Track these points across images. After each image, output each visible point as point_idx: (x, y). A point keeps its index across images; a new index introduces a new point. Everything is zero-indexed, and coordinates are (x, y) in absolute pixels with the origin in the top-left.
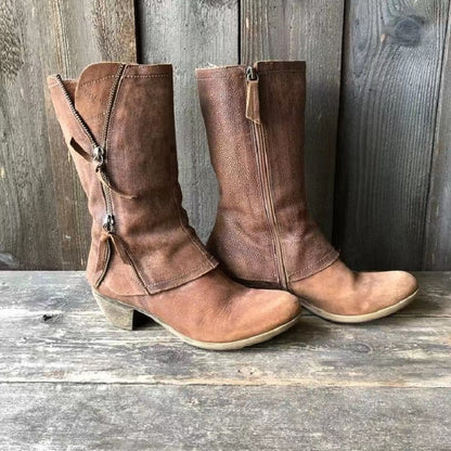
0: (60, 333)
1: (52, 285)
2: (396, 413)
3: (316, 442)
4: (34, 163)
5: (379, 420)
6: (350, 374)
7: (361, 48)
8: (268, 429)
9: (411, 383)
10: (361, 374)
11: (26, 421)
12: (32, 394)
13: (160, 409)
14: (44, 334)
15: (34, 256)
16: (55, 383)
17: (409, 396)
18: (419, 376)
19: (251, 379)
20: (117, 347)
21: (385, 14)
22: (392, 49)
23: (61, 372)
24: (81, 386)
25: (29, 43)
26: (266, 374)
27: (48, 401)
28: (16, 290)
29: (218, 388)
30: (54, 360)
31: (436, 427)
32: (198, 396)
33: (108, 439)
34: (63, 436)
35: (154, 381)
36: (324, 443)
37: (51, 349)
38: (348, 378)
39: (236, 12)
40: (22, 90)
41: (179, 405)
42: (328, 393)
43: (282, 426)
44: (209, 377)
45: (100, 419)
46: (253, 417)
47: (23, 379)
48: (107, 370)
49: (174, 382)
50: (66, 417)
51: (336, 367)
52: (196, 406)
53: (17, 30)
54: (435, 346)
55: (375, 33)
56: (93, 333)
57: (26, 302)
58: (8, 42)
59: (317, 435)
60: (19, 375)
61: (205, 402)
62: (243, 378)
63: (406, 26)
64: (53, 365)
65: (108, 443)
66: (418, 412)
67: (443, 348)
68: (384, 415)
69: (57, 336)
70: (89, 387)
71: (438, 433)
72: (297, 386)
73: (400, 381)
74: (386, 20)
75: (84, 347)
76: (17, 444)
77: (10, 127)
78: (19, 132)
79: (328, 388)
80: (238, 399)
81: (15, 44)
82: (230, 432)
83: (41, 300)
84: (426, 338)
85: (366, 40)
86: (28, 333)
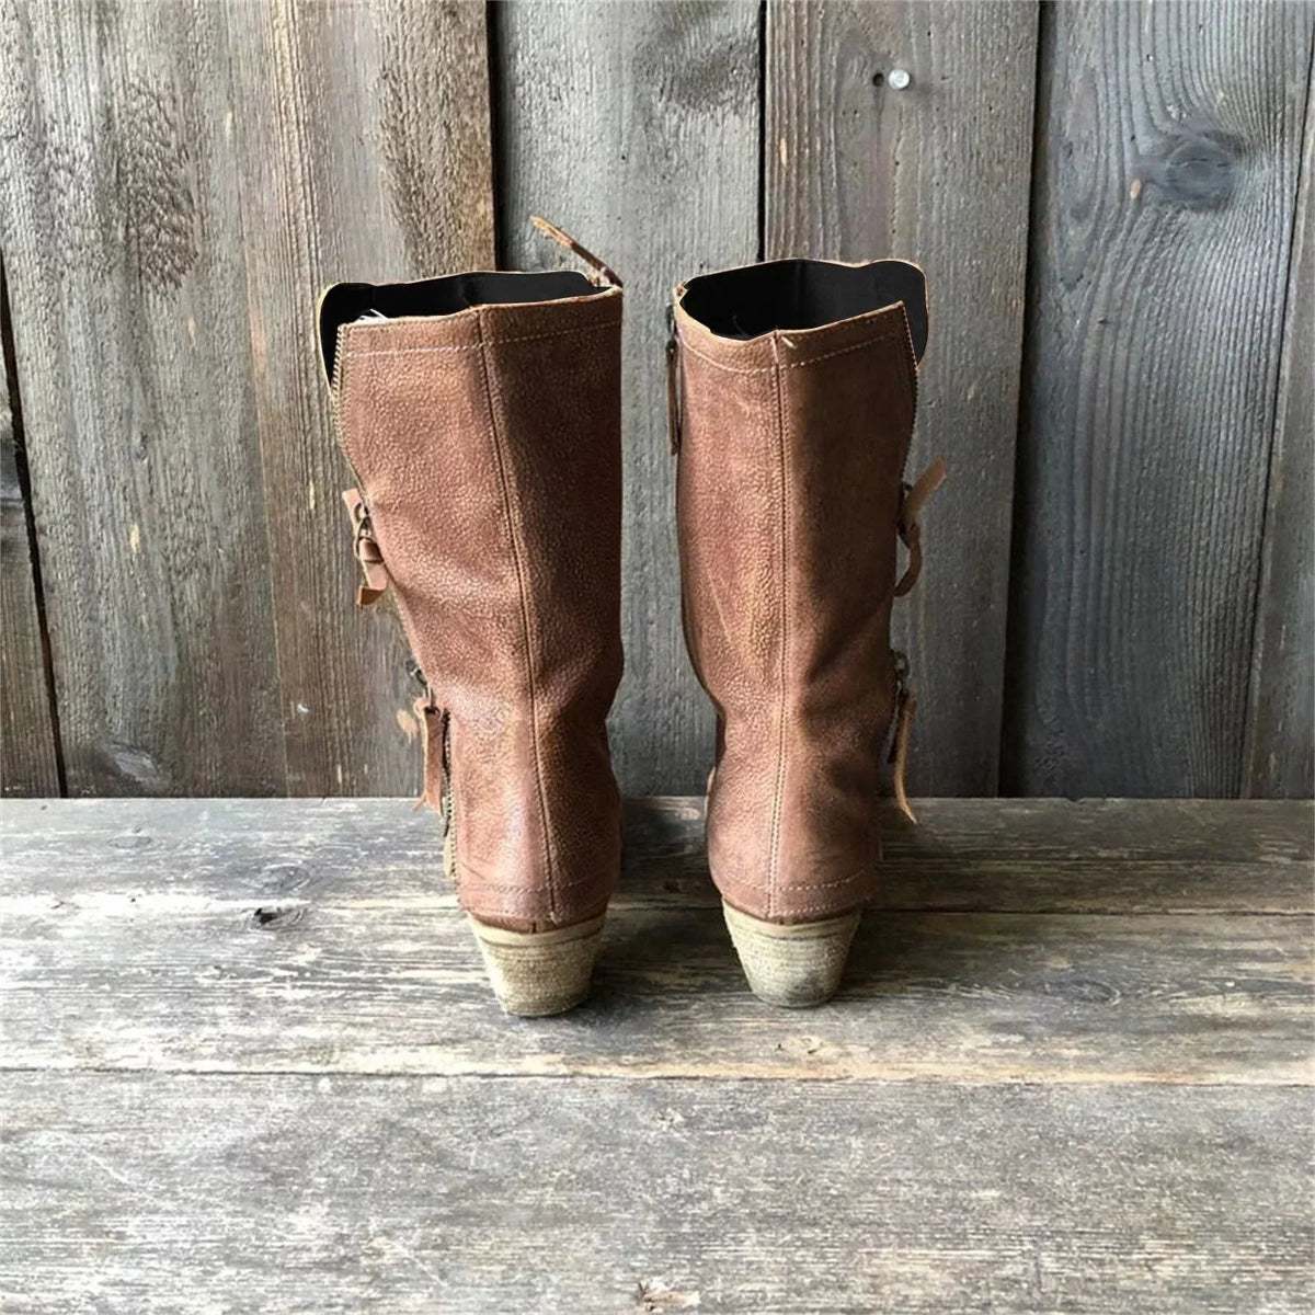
0: (307, 955)
1: (265, 835)
2: (1185, 1145)
3: (987, 1211)
4: (216, 511)
5: (1144, 1160)
6: (1065, 1052)
7: (1080, 214)
8: (864, 1183)
9: (1224, 1075)
10: (1092, 1053)
11: (254, 1162)
12: (260, 1101)
13: (588, 1134)
14: (266, 956)
15: (210, 761)
16: (315, 1076)
17: (1220, 1105)
18: (1241, 1057)
19: (811, 1065)
20: (460, 986)
21: (1140, 130)
22: (1160, 216)
23: (323, 1049)
24: (380, 1083)
25: (214, 203)
26: (849, 1054)
27: (304, 1116)
28: (172, 847)
29: (731, 1086)
30: (301, 1021)
31: (1285, 1177)
32: (684, 1104)
33: (466, 1204)
34: (355, 1196)
35: (563, 1070)
36: (1006, 1213)
37: (289, 993)
38: (1061, 1063)
39: (755, 124)
40: (191, 324)
41: (637, 1126)
42: (1011, 1097)
43: (900, 1174)
44: (706, 1060)
45: (442, 1158)
46: (825, 1154)
47: (228, 1066)
48: (443, 1042)
49: (616, 1071)
50: (353, 1152)
51: (1028, 1037)
52: (677, 1128)
53: (185, 171)
54: (1281, 986)
55: (1115, 176)
56: (390, 954)
57: (203, 878)
58: (160, 201)
59: (990, 1195)
60: (220, 1055)
61: (701, 1120)
62: (792, 1061)
63: (1196, 159)
64: (298, 1031)
65: (468, 1214)
66: (1240, 1142)
67: (1303, 991)
68: (1156, 1150)
69: (301, 960)
70: (402, 1084)
71: (1292, 1191)
72: (931, 1082)
73: (1192, 1070)
74: (1145, 143)
75: (373, 987)
76: (243, 1213)
77: (158, 419)
78: (183, 432)
79: (1010, 1087)
80: (783, 1112)
81: (177, 207)
82: (770, 1189)
83: (244, 872)
84: (1258, 966)
85: (1092, 194)
86: (223, 955)
